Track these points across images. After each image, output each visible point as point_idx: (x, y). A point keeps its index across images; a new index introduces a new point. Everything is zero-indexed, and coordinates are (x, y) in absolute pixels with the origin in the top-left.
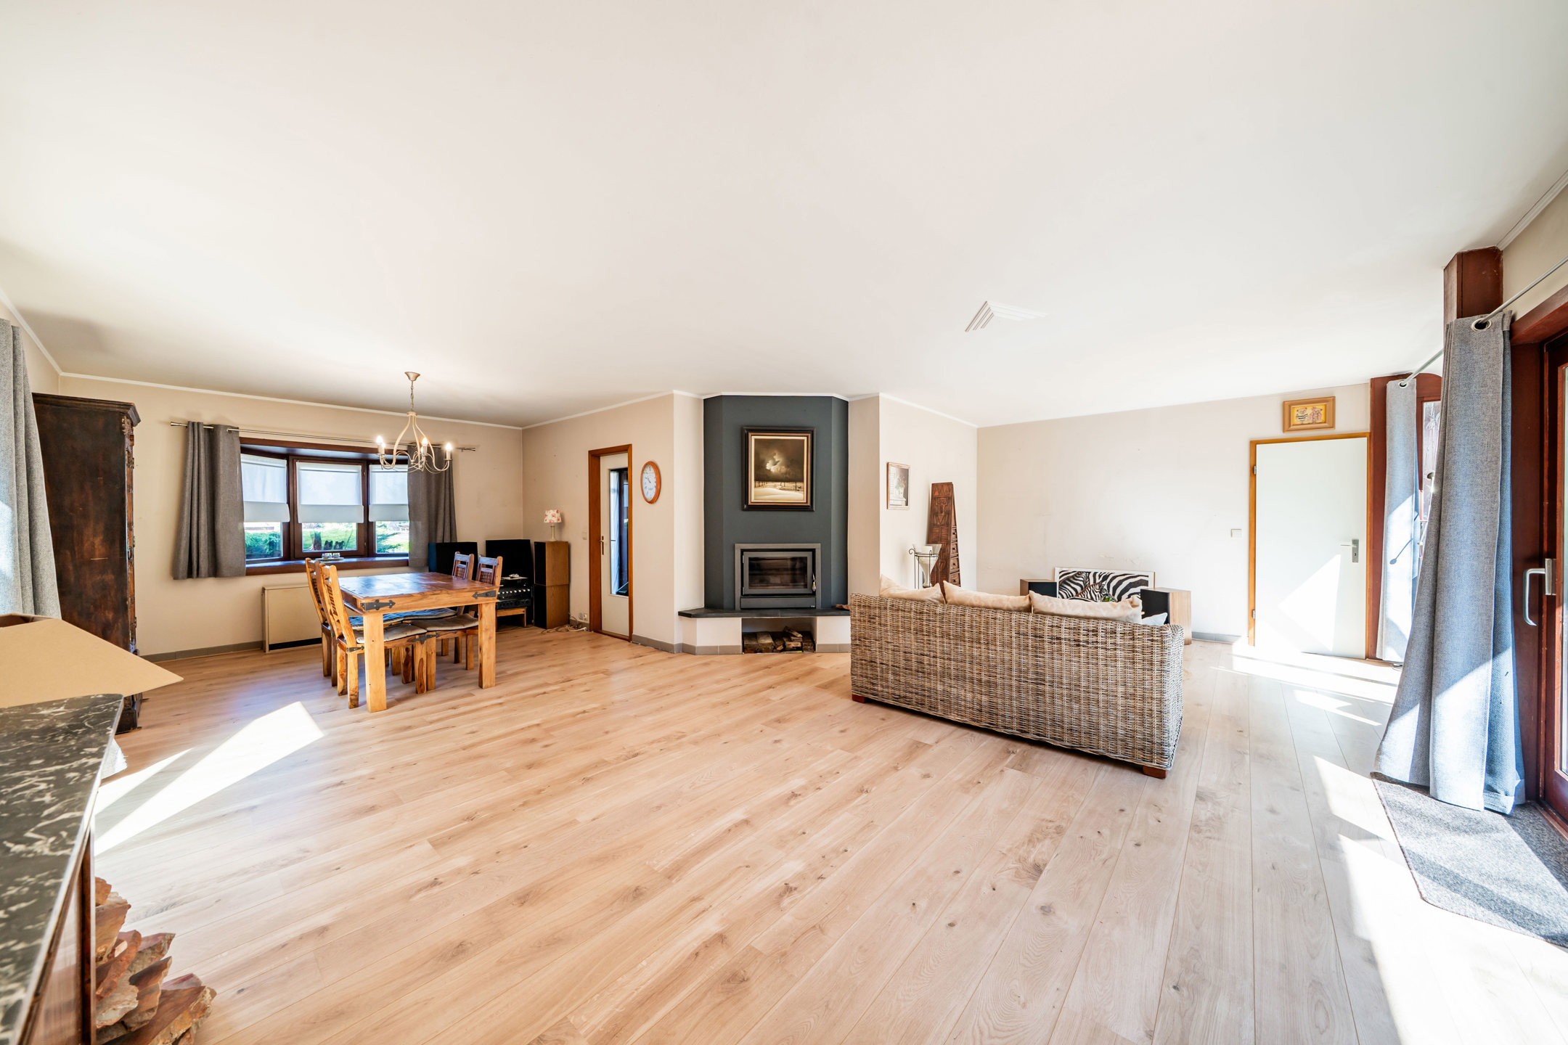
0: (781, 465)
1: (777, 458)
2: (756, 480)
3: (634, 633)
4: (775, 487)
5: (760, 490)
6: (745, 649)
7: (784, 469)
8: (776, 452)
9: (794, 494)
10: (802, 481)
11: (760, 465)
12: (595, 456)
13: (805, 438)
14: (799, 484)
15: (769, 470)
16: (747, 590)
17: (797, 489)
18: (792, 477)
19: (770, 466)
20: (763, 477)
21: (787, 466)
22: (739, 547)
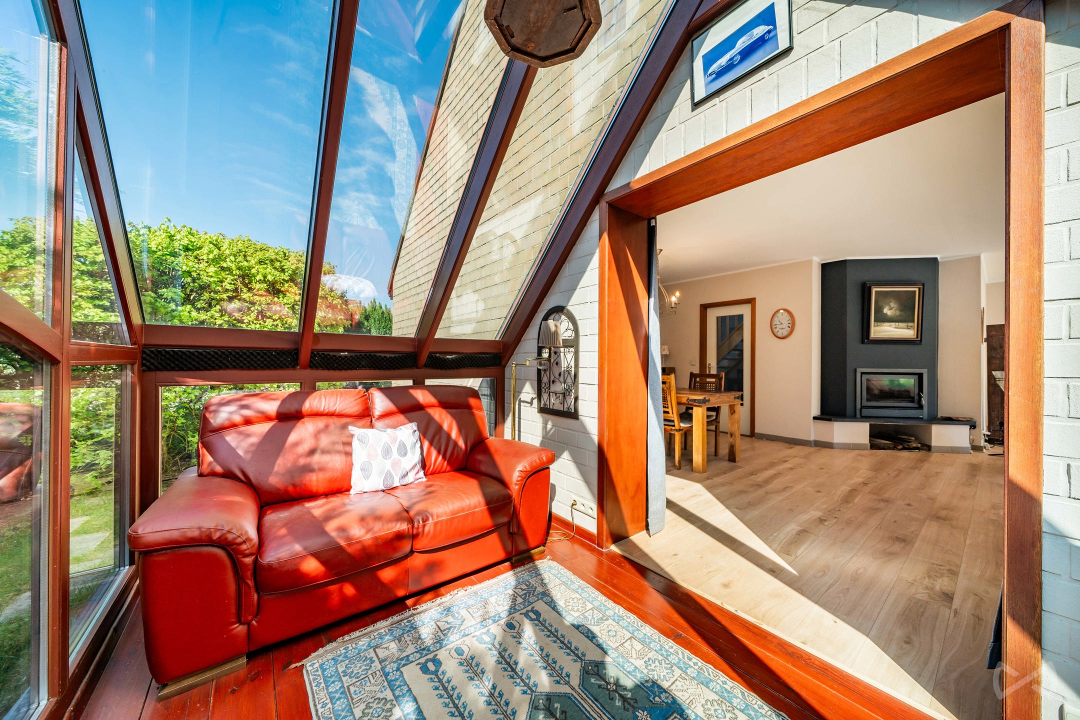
0: (896, 310)
1: (892, 305)
2: (875, 321)
3: (756, 431)
4: (890, 326)
5: (878, 328)
6: (873, 446)
7: (898, 313)
8: (893, 301)
9: (906, 332)
10: (913, 321)
11: (879, 310)
12: (704, 308)
13: (917, 290)
14: (910, 324)
15: (886, 314)
16: (865, 403)
17: (908, 328)
18: (905, 318)
19: (886, 311)
20: (882, 319)
21: (901, 311)
22: (859, 370)
